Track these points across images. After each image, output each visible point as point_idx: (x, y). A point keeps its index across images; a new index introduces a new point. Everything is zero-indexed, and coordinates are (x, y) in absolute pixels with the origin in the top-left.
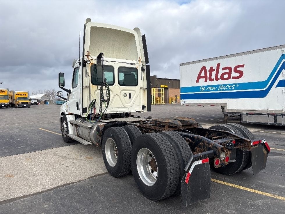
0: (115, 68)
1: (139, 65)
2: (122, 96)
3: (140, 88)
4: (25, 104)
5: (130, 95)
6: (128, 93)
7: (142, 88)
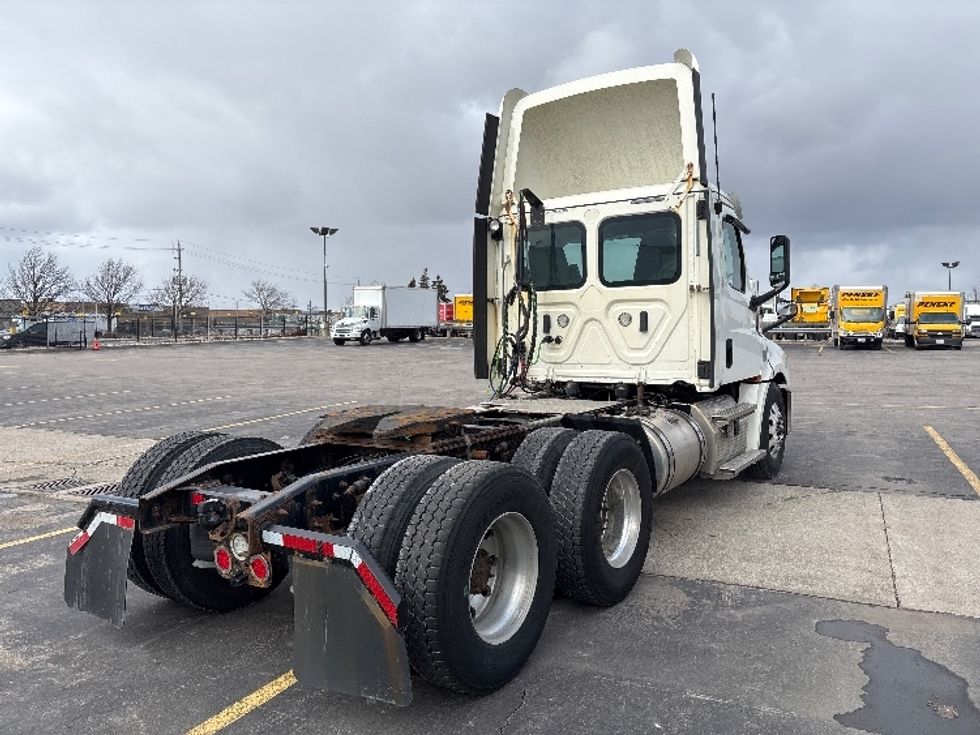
0: (587, 226)
1: (682, 197)
2: (612, 323)
3: (692, 288)
4: (939, 337)
5: (644, 316)
6: (635, 311)
7: (699, 287)
